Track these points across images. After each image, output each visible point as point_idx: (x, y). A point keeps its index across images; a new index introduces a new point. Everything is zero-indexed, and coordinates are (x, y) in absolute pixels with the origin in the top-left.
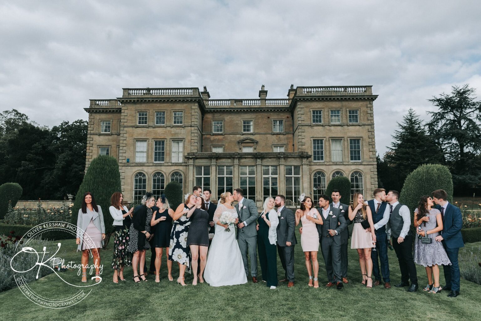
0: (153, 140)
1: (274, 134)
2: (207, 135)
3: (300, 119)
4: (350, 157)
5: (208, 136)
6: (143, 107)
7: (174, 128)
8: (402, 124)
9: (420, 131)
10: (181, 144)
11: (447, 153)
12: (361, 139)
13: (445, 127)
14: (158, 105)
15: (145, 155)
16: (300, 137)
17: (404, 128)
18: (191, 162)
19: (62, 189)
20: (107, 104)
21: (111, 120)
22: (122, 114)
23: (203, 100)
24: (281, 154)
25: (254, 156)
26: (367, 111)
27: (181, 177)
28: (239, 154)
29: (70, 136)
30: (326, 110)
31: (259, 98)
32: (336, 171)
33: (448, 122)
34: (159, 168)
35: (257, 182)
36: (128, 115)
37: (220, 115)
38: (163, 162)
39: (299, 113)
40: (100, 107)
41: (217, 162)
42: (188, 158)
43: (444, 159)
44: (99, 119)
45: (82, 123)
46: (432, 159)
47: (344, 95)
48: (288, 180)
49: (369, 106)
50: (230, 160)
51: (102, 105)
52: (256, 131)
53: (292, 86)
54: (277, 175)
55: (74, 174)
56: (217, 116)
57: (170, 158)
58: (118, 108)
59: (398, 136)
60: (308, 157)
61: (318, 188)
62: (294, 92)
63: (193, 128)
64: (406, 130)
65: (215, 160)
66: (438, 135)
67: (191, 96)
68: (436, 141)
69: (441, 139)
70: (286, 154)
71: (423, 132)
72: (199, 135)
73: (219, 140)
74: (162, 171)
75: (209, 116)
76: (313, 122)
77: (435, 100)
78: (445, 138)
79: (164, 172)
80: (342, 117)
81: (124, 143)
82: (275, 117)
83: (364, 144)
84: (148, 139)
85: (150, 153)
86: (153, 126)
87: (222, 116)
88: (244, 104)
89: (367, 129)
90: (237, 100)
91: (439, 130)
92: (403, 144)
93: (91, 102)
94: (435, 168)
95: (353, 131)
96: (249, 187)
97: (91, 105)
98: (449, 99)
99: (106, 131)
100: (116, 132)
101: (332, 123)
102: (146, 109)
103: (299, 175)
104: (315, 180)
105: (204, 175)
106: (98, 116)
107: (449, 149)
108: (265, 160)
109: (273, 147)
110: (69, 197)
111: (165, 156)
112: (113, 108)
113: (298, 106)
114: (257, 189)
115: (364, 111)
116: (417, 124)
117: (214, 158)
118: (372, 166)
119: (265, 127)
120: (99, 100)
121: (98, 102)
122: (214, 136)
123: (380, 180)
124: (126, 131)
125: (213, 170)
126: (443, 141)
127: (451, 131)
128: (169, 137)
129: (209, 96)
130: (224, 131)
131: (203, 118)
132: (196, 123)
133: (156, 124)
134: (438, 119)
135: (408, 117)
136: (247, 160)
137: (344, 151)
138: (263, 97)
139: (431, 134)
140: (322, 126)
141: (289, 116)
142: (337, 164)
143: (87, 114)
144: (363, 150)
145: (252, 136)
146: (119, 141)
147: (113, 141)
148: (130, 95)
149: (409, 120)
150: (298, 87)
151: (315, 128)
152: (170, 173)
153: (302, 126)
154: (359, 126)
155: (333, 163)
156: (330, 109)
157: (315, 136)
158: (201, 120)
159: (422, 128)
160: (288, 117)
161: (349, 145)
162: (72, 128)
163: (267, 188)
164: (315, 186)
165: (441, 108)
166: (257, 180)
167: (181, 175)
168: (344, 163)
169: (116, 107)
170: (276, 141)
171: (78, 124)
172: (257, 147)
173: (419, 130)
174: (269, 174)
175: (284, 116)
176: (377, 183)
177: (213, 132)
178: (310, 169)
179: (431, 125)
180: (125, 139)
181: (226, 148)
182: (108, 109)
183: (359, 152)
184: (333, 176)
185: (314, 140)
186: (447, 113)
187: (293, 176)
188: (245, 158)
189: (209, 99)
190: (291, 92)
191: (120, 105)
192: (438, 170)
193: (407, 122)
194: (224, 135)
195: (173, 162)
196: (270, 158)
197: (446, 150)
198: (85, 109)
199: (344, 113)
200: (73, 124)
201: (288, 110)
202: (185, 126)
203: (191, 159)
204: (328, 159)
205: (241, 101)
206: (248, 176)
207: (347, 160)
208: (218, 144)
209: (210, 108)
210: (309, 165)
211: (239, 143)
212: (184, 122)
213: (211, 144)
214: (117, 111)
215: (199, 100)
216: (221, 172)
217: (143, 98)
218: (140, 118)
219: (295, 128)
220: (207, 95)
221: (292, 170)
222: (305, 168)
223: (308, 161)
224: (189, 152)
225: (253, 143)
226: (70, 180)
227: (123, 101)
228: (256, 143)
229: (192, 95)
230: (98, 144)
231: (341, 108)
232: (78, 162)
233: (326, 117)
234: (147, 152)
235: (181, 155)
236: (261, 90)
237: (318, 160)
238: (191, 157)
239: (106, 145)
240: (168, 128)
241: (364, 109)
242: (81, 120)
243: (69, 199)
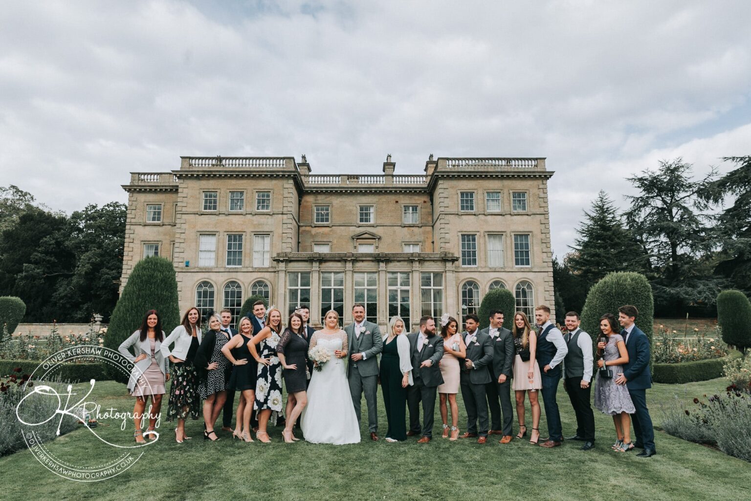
0: (226, 233)
1: (404, 227)
2: (306, 226)
3: (442, 204)
4: (514, 260)
5: (308, 228)
6: (210, 184)
7: (256, 216)
8: (589, 213)
9: (615, 223)
10: (267, 240)
11: (653, 256)
12: (530, 234)
13: (650, 218)
14: (234, 182)
15: (213, 255)
16: (442, 231)
17: (593, 218)
18: (282, 266)
19: (85, 306)
20: (157, 180)
21: (163, 204)
22: (180, 195)
23: (300, 175)
24: (414, 255)
25: (375, 258)
26: (539, 194)
27: (266, 288)
28: (353, 255)
29: (99, 227)
30: (480, 192)
31: (383, 173)
32: (495, 280)
33: (655, 210)
34: (234, 275)
35: (379, 296)
36: (189, 196)
37: (326, 198)
38: (241, 266)
39: (441, 195)
40: (146, 184)
41: (320, 266)
42: (278, 261)
43: (650, 264)
44: (145, 202)
45: (118, 206)
46: (632, 265)
47: (506, 170)
48: (425, 293)
49: (541, 186)
50: (339, 264)
51: (149, 181)
52: (379, 222)
53: (431, 156)
54: (409, 285)
55: (104, 283)
56: (321, 199)
57: (251, 261)
58: (173, 186)
59: (583, 230)
60: (454, 260)
61: (469, 305)
62: (435, 165)
63: (285, 217)
64: (596, 222)
65: (318, 264)
66: (640, 229)
67: (283, 170)
68: (638, 238)
69: (645, 236)
70: (422, 255)
71: (619, 226)
72: (295, 227)
73: (324, 235)
74: (238, 280)
75: (309, 199)
76: (462, 209)
77: (635, 179)
78: (650, 234)
79: (241, 281)
80: (503, 202)
81: (182, 237)
82: (408, 202)
83: (535, 241)
84: (217, 232)
85: (220, 253)
86: (227, 213)
87: (328, 199)
88: (362, 182)
89: (539, 219)
90: (351, 175)
91: (642, 223)
92: (591, 242)
93: (132, 176)
94: (628, 277)
95: (520, 224)
96: (367, 304)
97: (133, 180)
98: (655, 178)
99: (154, 219)
100: (170, 221)
101: (488, 211)
102: (215, 187)
103: (441, 286)
104: (464, 294)
105: (301, 286)
106: (142, 198)
107: (656, 250)
108: (391, 265)
109: (403, 245)
110: (96, 319)
111: (243, 258)
112: (165, 186)
113: (440, 186)
114: (379, 307)
115: (534, 194)
116: (610, 214)
117: (316, 261)
118: (546, 274)
119: (391, 216)
120: (145, 174)
121: (143, 176)
122: (317, 228)
123: (558, 294)
124: (185, 220)
125: (315, 278)
126: (647, 238)
127: (659, 224)
128: (249, 229)
129: (309, 170)
130: (332, 221)
131: (300, 201)
132: (289, 209)
133: (230, 210)
134: (641, 206)
135: (599, 203)
136: (365, 264)
137: (506, 251)
138: (389, 171)
139: (630, 227)
140: (475, 215)
141: (426, 200)
142: (497, 270)
143: (127, 194)
144: (533, 251)
145: (372, 228)
146: (174, 234)
147: (165, 234)
148: (191, 166)
149: (599, 207)
150: (439, 159)
151: (464, 217)
152: (251, 283)
153: (445, 214)
154: (528, 215)
155: (490, 268)
156: (485, 191)
157: (465, 230)
158: (298, 205)
159: (618, 219)
160: (425, 202)
161: (513, 242)
162: (101, 214)
163: (395, 305)
164: (464, 302)
165: (644, 190)
166: (379, 294)
167: (266, 286)
168: (506, 270)
169: (171, 184)
170: (408, 236)
171: (112, 208)
172: (380, 245)
173: (614, 221)
174: (397, 285)
175: (419, 200)
176: (553, 298)
177: (315, 223)
178: (457, 278)
179: (630, 215)
180: (183, 231)
181: (333, 247)
182: (158, 186)
183: (527, 253)
184: (491, 288)
185: (463, 235)
186: (652, 197)
187: (432, 287)
188: (363, 261)
189: (310, 173)
190: (429, 166)
191: (177, 181)
192: (632, 280)
193: (597, 211)
194: (331, 227)
195: (255, 266)
196: (399, 261)
197: (652, 251)
198: (122, 186)
199: (505, 197)
200: (103, 208)
201: (425, 192)
202: (273, 214)
203: (282, 261)
204: (483, 264)
205: (357, 177)
206: (366, 287)
207: (510, 264)
208: (322, 240)
209: (310, 188)
210: (456, 272)
211: (353, 239)
212: (273, 208)
213: (312, 240)
214: (171, 190)
215: (294, 175)
216: (326, 282)
217: (211, 171)
218: (206, 201)
219: (435, 217)
220: (306, 167)
221: (430, 279)
222: (450, 275)
223: (454, 265)
224: (280, 251)
225: (375, 239)
226: (98, 293)
227: (181, 175)
228: (379, 239)
229: (284, 168)
230: (142, 239)
231: (501, 190)
232: (110, 265)
233: (480, 202)
234: (217, 251)
235: (267, 256)
236: (386, 161)
237: (468, 264)
238: (281, 259)
239: (155, 241)
240: (249, 216)
241: (536, 191)
242: (116, 203)
243: (96, 321)
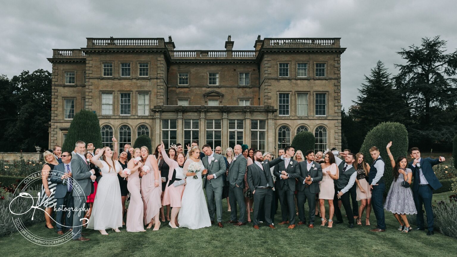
0: (119, 92)
1: (240, 88)
2: (172, 87)
3: (266, 72)
4: (315, 111)
5: (174, 89)
6: (108, 58)
7: (139, 80)
8: (369, 77)
9: (387, 84)
10: (147, 97)
11: (412, 108)
12: (327, 93)
13: (412, 81)
14: (123, 56)
15: (111, 107)
16: (266, 91)
17: (370, 81)
18: (158, 115)
19: (26, 141)
20: (71, 54)
21: (75, 71)
22: (87, 65)
23: (168, 51)
24: (247, 108)
25: (220, 109)
26: (334, 65)
27: (147, 130)
28: (205, 107)
29: (32, 87)
30: (293, 63)
31: (225, 49)
32: (301, 125)
33: (416, 75)
34: (125, 121)
35: (222, 136)
36: (93, 66)
37: (186, 67)
38: (130, 115)
39: (266, 65)
40: (64, 57)
41: (183, 115)
42: (155, 112)
43: (410, 113)
44: (63, 70)
45: (43, 72)
46: (397, 114)
47: (312, 47)
48: (254, 134)
49: (336, 59)
50: (196, 114)
51: (65, 55)
52: (222, 84)
53: (259, 37)
54: (243, 129)
55: (37, 125)
56: (183, 68)
57: (137, 111)
58: (81, 59)
59: (364, 90)
60: (274, 111)
61: (283, 142)
62: (262, 44)
63: (159, 81)
64: (373, 83)
65: (182, 113)
66: (404, 88)
67: (156, 47)
68: (403, 95)
69: (407, 94)
70: (252, 108)
71: (390, 85)
72: (165, 87)
73: (185, 93)
74: (128, 124)
75: (175, 68)
76: (280, 76)
77: (404, 53)
78: (412, 93)
79: (130, 125)
80: (309, 70)
81: (90, 95)
82: (242, 70)
83: (330, 98)
84: (114, 91)
85: (116, 106)
86: (119, 78)
87: (187, 68)
88: (210, 55)
89: (333, 82)
90: (203, 51)
91: (406, 84)
92: (369, 99)
93: (54, 52)
94: (393, 126)
95: (319, 86)
96: (215, 141)
97: (54, 54)
98: (419, 51)
99: (70, 82)
100: (81, 84)
101: (298, 77)
102: (111, 60)
103: (264, 129)
104: (280, 134)
105: (170, 128)
106: (62, 67)
107: (415, 104)
108: (231, 114)
109: (239, 101)
110: (37, 150)
111: (131, 109)
112: (77, 59)
113: (265, 59)
114: (223, 143)
115: (331, 65)
116: (384, 78)
117: (180, 112)
118: (336, 121)
119: (231, 80)
120: (62, 50)
121: (61, 52)
122: (180, 89)
123: (344, 134)
124: (92, 83)
125: (180, 123)
126: (409, 96)
127: (419, 85)
128: (135, 90)
129: (174, 47)
130: (190, 84)
131: (168, 70)
132: (162, 75)
133: (121, 76)
134: (407, 72)
135: (376, 70)
136: (213, 114)
137: (310, 105)
138: (229, 49)
139: (397, 88)
140: (289, 79)
141: (255, 69)
142: (303, 118)
143: (51, 65)
144: (328, 105)
145: (218, 88)
146: (85, 92)
147: (78, 93)
148: (94, 45)
149: (376, 73)
150: (265, 39)
151: (282, 81)
152: (137, 126)
153: (268, 79)
154: (326, 80)
155: (298, 117)
156: (297, 62)
157: (281, 90)
158: (167, 72)
159: (390, 81)
160: (254, 70)
161: (315, 99)
162: (32, 78)
163: (233, 142)
164: (280, 140)
165: (410, 61)
166: (223, 134)
167: (147, 128)
168: (309, 118)
169: (80, 58)
170: (242, 94)
171: (38, 74)
172: (223, 101)
173: (386, 84)
174: (235, 128)
175: (250, 69)
176: (340, 138)
177: (179, 85)
178: (276, 124)
179: (398, 79)
180: (90, 91)
181: (191, 101)
182: (72, 59)
183: (324, 106)
184: (298, 130)
185: (280, 94)
186: (415, 66)
187: (258, 130)
188: (212, 112)
189: (175, 49)
190: (258, 44)
191: (84, 55)
193: (374, 75)
194: (189, 88)
195: (139, 115)
196: (236, 112)
197: (412, 105)
198: (47, 59)
199: (311, 67)
200: (33, 74)
201: (255, 62)
202: (151, 79)
203: (158, 112)
204: (293, 114)
205: (207, 52)
206: (214, 129)
207: (312, 114)
208: (183, 97)
209: (175, 60)
210: (275, 119)
211: (205, 96)
212: (150, 74)
213: (176, 97)
214: (81, 62)
215: (164, 51)
216: (187, 125)
217: (107, 49)
218: (105, 70)
219: (261, 81)
220: (172, 45)
221: (257, 124)
222: (271, 122)
223: (274, 115)
224: (156, 105)
225: (219, 96)
226: (34, 132)
227: (87, 51)
228: (222, 96)
229: (157, 46)
230: (63, 96)
231: (308, 61)
232: (40, 113)
233: (293, 70)
234: (113, 105)
235: (147, 108)
236: (227, 41)
237: (283, 114)
238: (157, 110)
239: (71, 97)
240: (134, 81)
241: (331, 62)
242: (42, 70)
243: (37, 151)
